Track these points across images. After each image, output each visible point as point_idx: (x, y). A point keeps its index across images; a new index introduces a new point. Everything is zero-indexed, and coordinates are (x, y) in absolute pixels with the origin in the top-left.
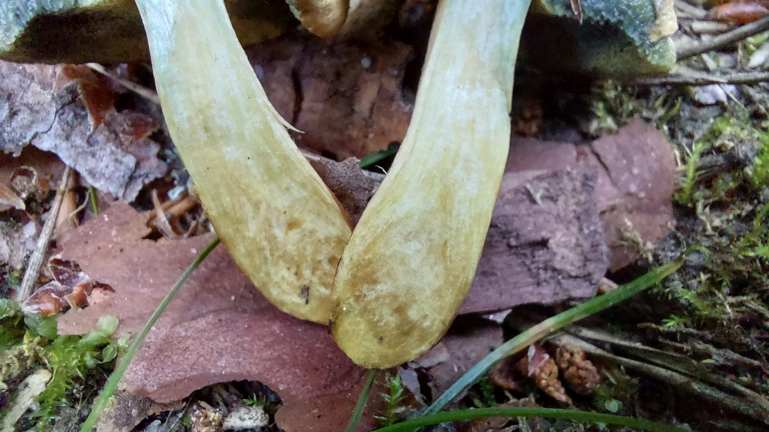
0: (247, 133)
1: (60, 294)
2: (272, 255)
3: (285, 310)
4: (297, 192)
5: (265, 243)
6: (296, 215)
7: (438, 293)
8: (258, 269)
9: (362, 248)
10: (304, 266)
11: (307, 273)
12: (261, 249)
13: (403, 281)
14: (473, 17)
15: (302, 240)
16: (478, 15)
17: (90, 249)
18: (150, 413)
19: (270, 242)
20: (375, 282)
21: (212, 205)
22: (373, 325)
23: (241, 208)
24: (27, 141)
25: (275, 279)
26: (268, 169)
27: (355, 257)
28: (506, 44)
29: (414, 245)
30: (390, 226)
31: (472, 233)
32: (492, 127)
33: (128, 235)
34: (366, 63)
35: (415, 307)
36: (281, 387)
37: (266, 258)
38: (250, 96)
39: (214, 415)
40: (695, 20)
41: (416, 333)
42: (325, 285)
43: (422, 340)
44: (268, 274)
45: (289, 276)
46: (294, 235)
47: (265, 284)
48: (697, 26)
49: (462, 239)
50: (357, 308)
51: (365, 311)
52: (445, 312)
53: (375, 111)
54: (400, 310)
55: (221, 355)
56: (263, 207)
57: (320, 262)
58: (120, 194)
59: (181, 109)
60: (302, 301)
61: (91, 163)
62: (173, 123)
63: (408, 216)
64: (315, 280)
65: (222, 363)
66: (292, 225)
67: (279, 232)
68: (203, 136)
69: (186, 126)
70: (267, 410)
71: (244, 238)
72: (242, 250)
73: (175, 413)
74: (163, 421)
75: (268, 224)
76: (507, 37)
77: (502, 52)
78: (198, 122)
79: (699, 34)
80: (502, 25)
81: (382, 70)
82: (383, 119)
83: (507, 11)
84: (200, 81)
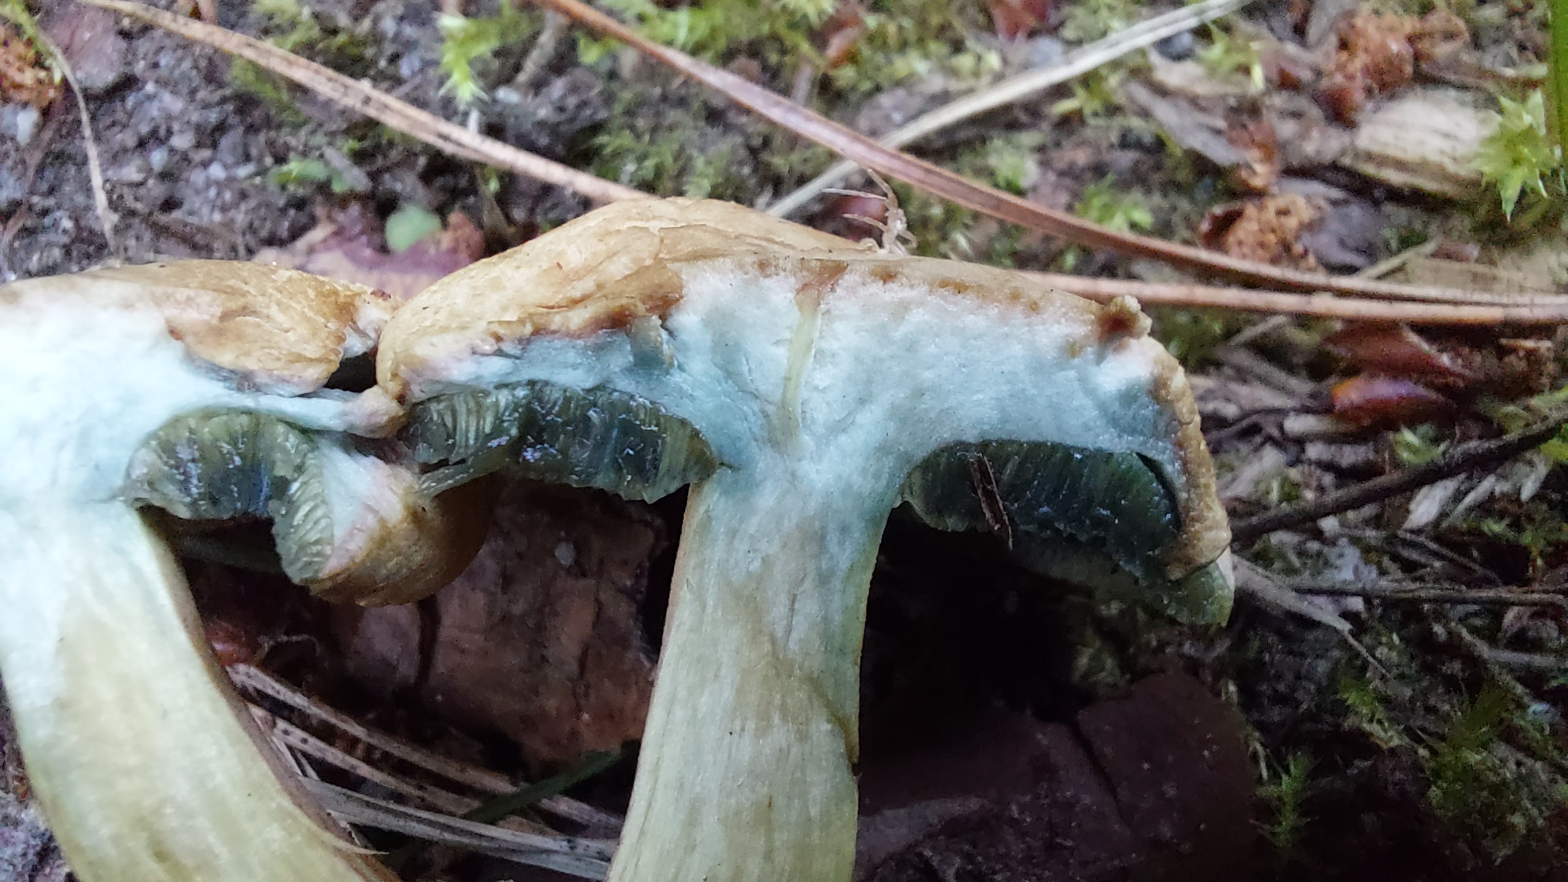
14: (756, 566)
16: (766, 561)
28: (837, 618)
32: (814, 812)
34: (564, 553)
40: (1292, 413)
48: (1296, 425)
53: (590, 664)
59: (93, 820)
68: (153, 871)
69: (110, 851)
76: (837, 603)
77: (827, 637)
78: (138, 844)
79: (1300, 441)
80: (824, 579)
81: (600, 573)
82: (607, 683)
83: (834, 548)
84: (132, 760)
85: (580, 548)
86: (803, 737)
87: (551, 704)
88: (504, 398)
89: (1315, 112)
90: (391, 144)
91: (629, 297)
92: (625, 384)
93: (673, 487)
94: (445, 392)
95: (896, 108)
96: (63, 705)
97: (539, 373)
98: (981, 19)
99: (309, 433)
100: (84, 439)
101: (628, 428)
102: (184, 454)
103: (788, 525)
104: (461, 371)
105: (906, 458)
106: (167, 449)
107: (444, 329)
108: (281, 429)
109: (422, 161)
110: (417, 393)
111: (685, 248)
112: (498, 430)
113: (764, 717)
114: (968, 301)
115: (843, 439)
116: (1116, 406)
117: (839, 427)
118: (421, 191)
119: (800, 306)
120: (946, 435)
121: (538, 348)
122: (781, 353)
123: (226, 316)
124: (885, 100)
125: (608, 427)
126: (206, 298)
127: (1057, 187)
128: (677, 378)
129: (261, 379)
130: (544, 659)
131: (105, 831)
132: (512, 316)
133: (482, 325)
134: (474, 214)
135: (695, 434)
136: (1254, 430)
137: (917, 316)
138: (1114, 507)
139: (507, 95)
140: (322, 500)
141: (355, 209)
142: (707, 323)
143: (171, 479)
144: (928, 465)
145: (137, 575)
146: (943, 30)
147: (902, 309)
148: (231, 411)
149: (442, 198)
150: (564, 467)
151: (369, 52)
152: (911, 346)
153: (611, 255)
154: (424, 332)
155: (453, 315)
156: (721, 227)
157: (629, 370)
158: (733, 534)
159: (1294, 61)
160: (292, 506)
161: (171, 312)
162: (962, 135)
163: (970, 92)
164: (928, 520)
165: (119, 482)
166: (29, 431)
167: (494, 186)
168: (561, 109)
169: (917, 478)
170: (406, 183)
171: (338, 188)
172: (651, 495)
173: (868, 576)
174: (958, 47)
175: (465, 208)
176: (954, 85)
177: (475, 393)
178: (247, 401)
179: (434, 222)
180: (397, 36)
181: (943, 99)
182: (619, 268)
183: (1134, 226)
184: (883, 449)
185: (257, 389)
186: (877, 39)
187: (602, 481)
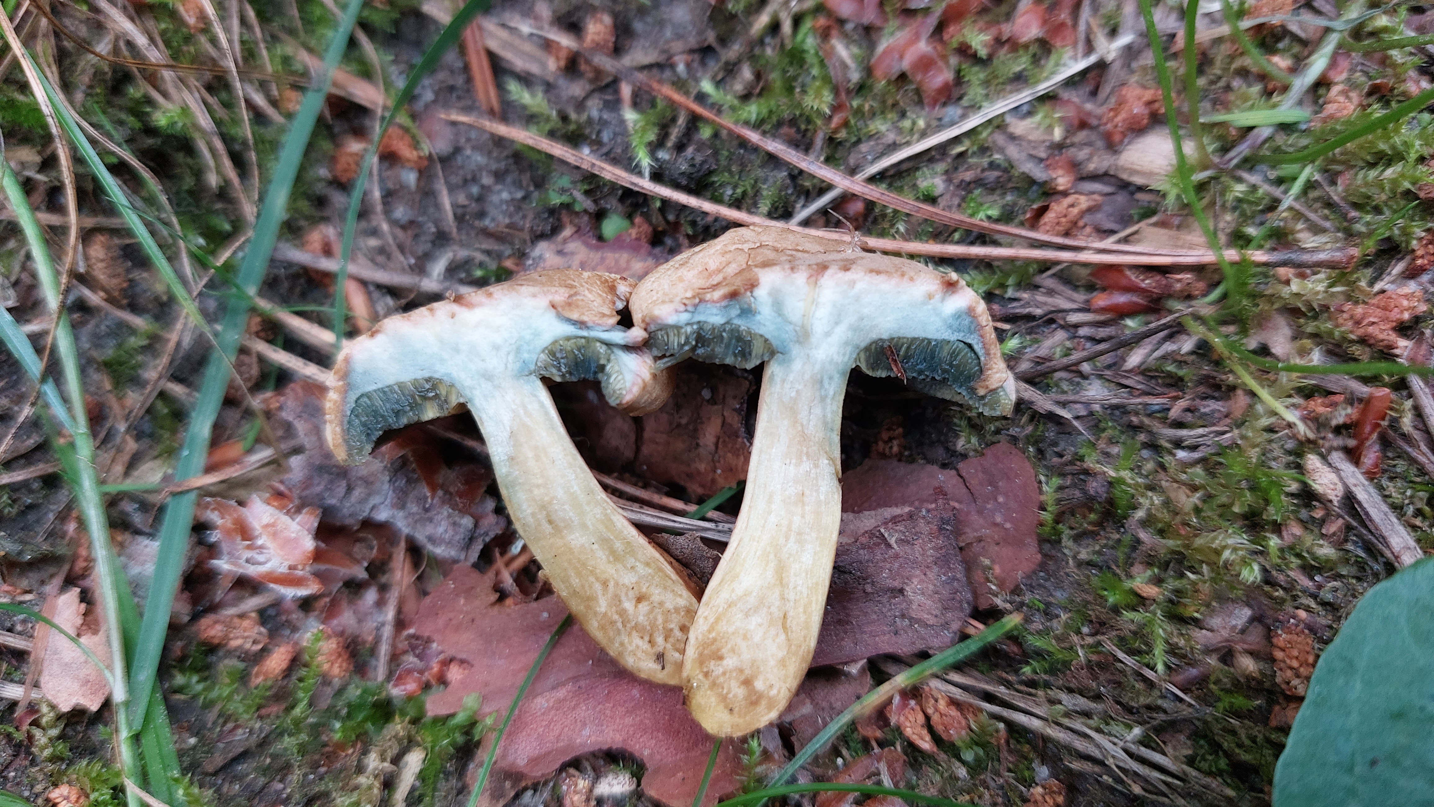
0: (589, 523)
1: (421, 672)
2: (624, 626)
3: (643, 676)
4: (641, 569)
5: (616, 617)
6: (644, 590)
7: (783, 663)
8: (611, 641)
9: (705, 628)
10: (656, 634)
11: (660, 640)
12: (613, 623)
13: (747, 656)
14: (793, 394)
15: (651, 611)
16: (798, 392)
17: (441, 621)
18: (523, 784)
19: (621, 616)
20: (721, 658)
21: (562, 586)
22: (724, 699)
23: (591, 587)
24: (365, 514)
25: (630, 648)
26: (613, 552)
27: (700, 637)
28: (829, 415)
29: (755, 621)
30: (730, 605)
31: (810, 603)
33: (477, 603)
34: (706, 394)
35: (761, 678)
36: (646, 752)
37: (619, 630)
38: (590, 492)
39: (583, 784)
40: (1073, 312)
41: (764, 703)
42: (677, 650)
43: (770, 707)
44: (622, 644)
45: (644, 645)
46: (644, 607)
47: (620, 654)
49: (801, 610)
50: (707, 683)
51: (714, 685)
52: (789, 680)
53: (720, 446)
54: (747, 683)
55: (584, 725)
56: (611, 584)
57: (671, 630)
58: (462, 557)
59: (525, 506)
60: (657, 667)
61: (429, 529)
62: (519, 519)
63: (747, 594)
64: (669, 646)
65: (586, 732)
66: (640, 599)
67: (629, 606)
68: (547, 528)
69: (530, 520)
70: (633, 775)
71: (595, 613)
72: (595, 624)
73: (546, 783)
74: (535, 791)
75: (617, 600)
76: (829, 409)
77: (825, 423)
78: (541, 516)
79: (1076, 326)
80: (823, 399)
81: (724, 402)
82: (729, 455)
83: (826, 385)
84: (540, 481)
85: (714, 390)
86: (816, 466)
87: (702, 467)
88: (689, 329)
89: (1100, 144)
90: (605, 185)
91: (738, 283)
92: (737, 322)
93: (758, 362)
94: (665, 328)
95: (869, 152)
96: (512, 459)
97: (702, 318)
98: (916, 98)
99: (608, 345)
100: (518, 350)
101: (739, 339)
102: (559, 355)
103: (807, 377)
104: (671, 319)
105: (857, 347)
106: (552, 353)
107: (663, 302)
108: (598, 344)
109: (620, 192)
110: (652, 328)
111: (760, 259)
112: (687, 342)
113: (799, 458)
114: (882, 278)
115: (829, 339)
116: (951, 321)
117: (828, 334)
118: (620, 207)
119: (808, 283)
120: (874, 336)
121: (701, 308)
122: (801, 304)
123: (570, 296)
124: (864, 147)
125: (730, 339)
126: (562, 290)
127: (953, 195)
128: (758, 317)
129: (590, 324)
130: (698, 445)
131: (529, 511)
132: (689, 294)
133: (678, 299)
134: (647, 217)
135: (766, 340)
136: (1052, 321)
137: (860, 286)
138: (951, 365)
139: (663, 155)
140: (620, 372)
141: (586, 218)
142: (770, 294)
143: (554, 366)
144: (867, 349)
145: (542, 405)
146: (895, 105)
147: (853, 283)
148: (577, 337)
149: (630, 209)
150: (712, 355)
151: (587, 131)
152: (857, 299)
153: (729, 263)
154: (654, 302)
155: (665, 294)
156: (776, 244)
157: (739, 316)
158: (783, 381)
159: (1089, 114)
160: (609, 376)
161: (550, 297)
162: (904, 166)
163: (908, 144)
164: (870, 373)
165: (532, 367)
166: (497, 348)
167: (658, 204)
168: (693, 165)
169: (863, 356)
170: (612, 203)
171: (577, 208)
172: (750, 366)
173: (842, 397)
174: (903, 115)
175: (643, 214)
176: (900, 140)
177: (677, 328)
178: (585, 333)
179: (625, 223)
180: (600, 118)
181: (894, 147)
182: (732, 269)
183: (989, 218)
184: (846, 343)
185: (588, 328)
186: (858, 112)
187: (729, 360)
